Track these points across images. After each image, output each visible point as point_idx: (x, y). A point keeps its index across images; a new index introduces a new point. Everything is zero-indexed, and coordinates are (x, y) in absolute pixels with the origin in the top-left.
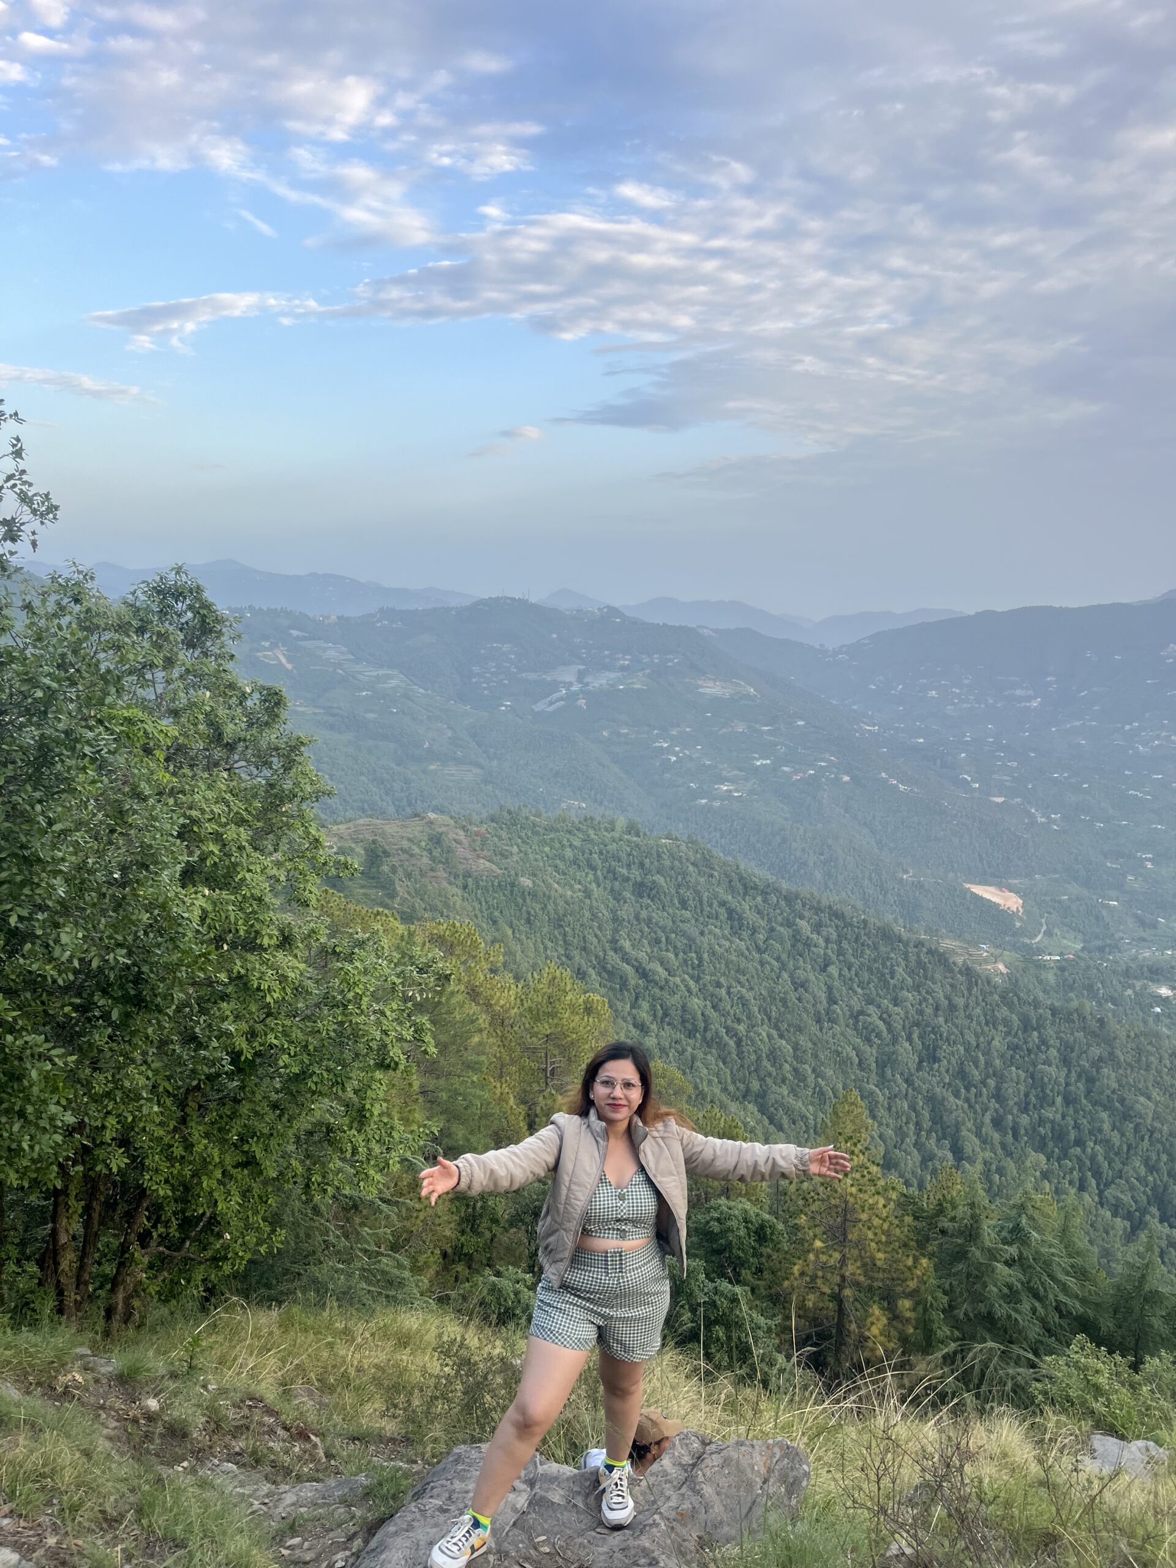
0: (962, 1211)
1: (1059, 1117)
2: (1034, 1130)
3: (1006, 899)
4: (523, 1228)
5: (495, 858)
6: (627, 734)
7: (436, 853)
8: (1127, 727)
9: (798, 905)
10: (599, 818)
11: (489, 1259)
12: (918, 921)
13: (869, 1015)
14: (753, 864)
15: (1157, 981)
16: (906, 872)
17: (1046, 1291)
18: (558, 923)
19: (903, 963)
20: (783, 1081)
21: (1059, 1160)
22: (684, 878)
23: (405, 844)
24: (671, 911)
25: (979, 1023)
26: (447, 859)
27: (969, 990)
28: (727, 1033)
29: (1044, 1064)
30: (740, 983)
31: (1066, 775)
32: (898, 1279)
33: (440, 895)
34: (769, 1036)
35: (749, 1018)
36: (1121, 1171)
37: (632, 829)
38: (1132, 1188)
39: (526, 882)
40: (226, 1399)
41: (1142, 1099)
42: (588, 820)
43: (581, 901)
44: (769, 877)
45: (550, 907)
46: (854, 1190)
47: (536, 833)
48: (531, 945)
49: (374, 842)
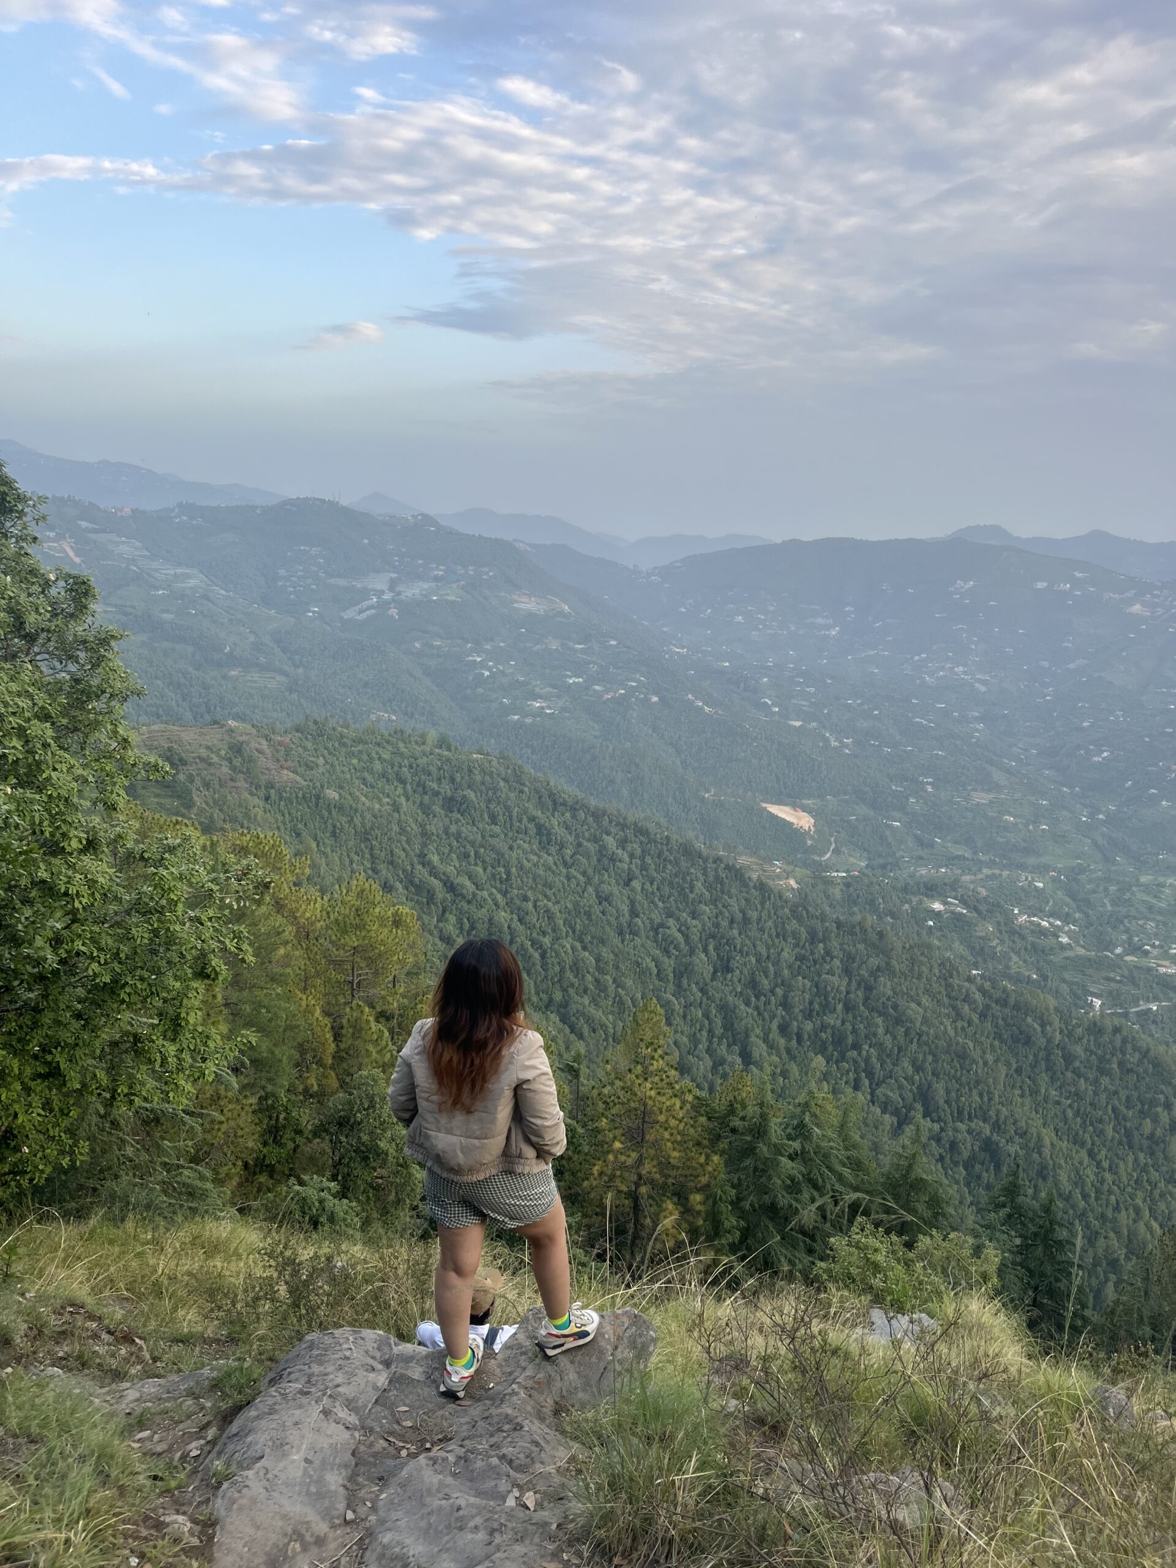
0: (752, 1110)
1: (839, 1022)
2: (816, 1035)
3: (799, 818)
4: (327, 1138)
5: (299, 769)
6: (440, 646)
7: (237, 762)
8: (916, 658)
9: (605, 822)
10: (409, 731)
11: (291, 1169)
12: (717, 839)
13: (668, 928)
14: (563, 780)
15: (932, 898)
16: (708, 791)
17: (824, 1181)
18: (365, 836)
19: (702, 878)
20: (585, 991)
21: (837, 1063)
22: (494, 793)
23: (203, 752)
24: (480, 826)
25: (770, 936)
26: (248, 769)
27: (763, 904)
28: (532, 945)
29: (828, 974)
30: (546, 896)
31: (859, 701)
32: (691, 1175)
33: (240, 806)
34: (572, 948)
35: (554, 931)
36: (891, 1072)
37: (443, 743)
38: (900, 1087)
39: (332, 794)
40: (46, 1306)
41: (913, 1005)
42: (399, 733)
43: (389, 814)
44: (578, 793)
45: (357, 821)
46: (653, 1093)
47: (345, 745)
48: (337, 859)
49: (170, 749)
